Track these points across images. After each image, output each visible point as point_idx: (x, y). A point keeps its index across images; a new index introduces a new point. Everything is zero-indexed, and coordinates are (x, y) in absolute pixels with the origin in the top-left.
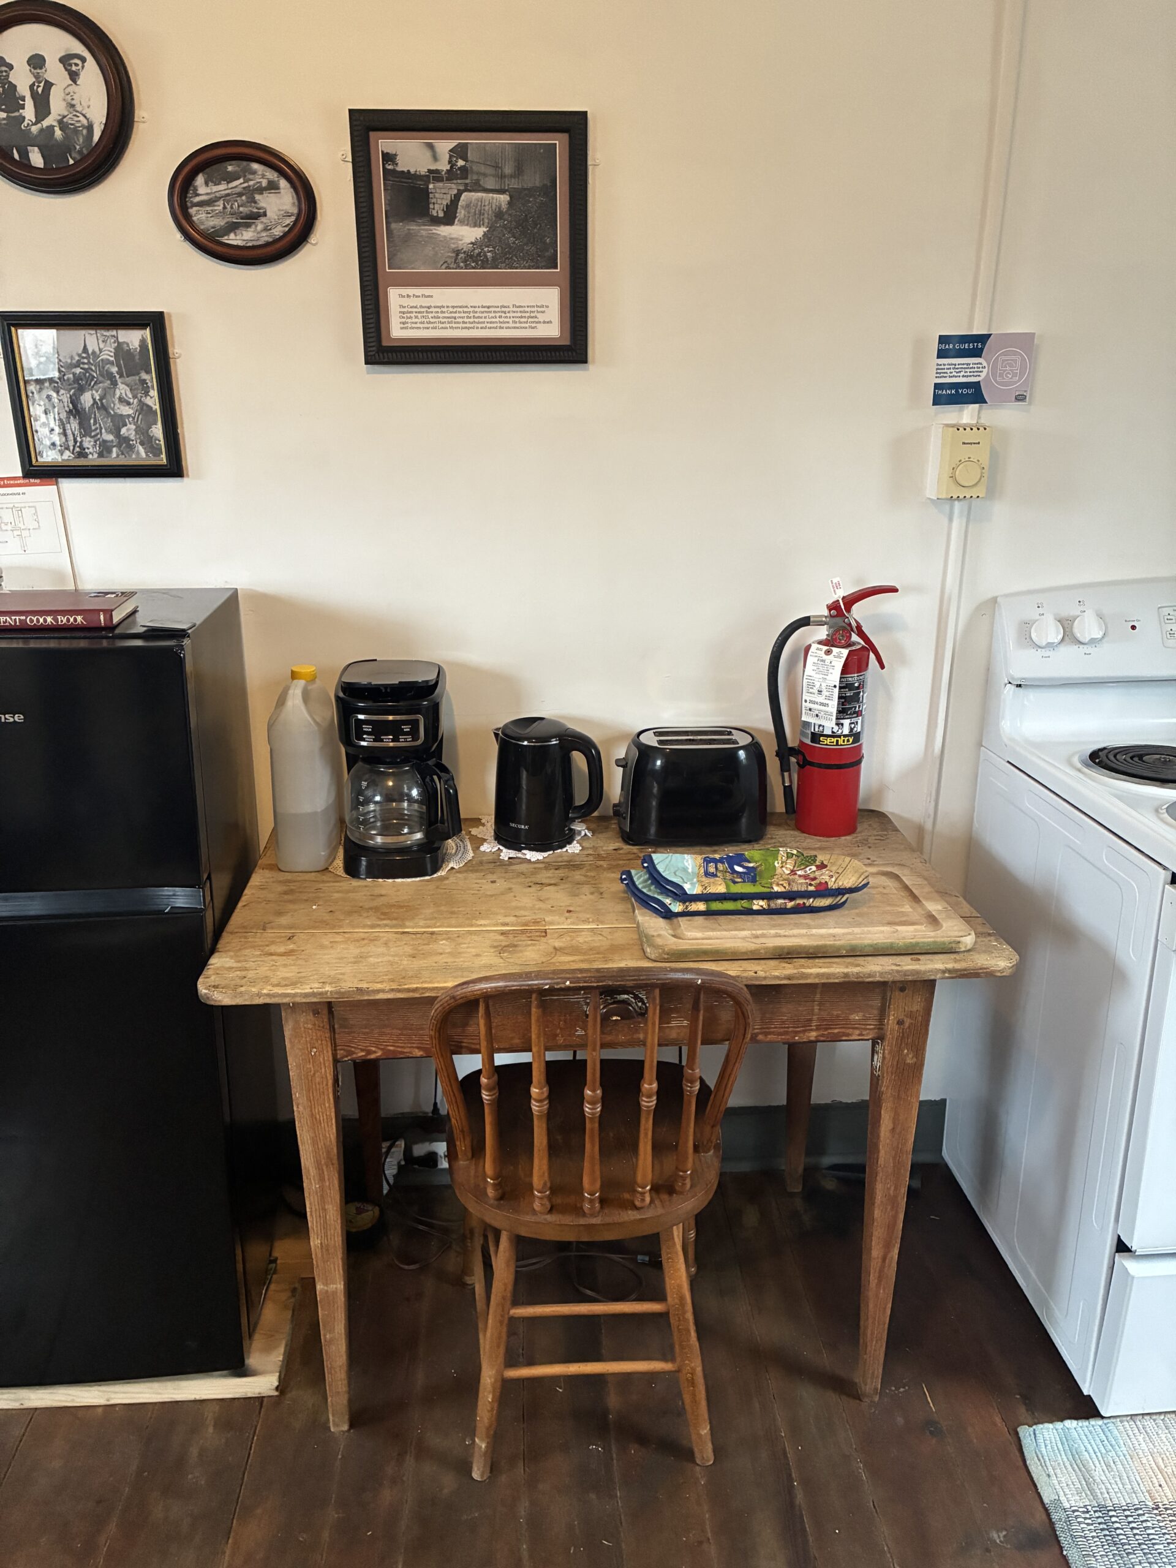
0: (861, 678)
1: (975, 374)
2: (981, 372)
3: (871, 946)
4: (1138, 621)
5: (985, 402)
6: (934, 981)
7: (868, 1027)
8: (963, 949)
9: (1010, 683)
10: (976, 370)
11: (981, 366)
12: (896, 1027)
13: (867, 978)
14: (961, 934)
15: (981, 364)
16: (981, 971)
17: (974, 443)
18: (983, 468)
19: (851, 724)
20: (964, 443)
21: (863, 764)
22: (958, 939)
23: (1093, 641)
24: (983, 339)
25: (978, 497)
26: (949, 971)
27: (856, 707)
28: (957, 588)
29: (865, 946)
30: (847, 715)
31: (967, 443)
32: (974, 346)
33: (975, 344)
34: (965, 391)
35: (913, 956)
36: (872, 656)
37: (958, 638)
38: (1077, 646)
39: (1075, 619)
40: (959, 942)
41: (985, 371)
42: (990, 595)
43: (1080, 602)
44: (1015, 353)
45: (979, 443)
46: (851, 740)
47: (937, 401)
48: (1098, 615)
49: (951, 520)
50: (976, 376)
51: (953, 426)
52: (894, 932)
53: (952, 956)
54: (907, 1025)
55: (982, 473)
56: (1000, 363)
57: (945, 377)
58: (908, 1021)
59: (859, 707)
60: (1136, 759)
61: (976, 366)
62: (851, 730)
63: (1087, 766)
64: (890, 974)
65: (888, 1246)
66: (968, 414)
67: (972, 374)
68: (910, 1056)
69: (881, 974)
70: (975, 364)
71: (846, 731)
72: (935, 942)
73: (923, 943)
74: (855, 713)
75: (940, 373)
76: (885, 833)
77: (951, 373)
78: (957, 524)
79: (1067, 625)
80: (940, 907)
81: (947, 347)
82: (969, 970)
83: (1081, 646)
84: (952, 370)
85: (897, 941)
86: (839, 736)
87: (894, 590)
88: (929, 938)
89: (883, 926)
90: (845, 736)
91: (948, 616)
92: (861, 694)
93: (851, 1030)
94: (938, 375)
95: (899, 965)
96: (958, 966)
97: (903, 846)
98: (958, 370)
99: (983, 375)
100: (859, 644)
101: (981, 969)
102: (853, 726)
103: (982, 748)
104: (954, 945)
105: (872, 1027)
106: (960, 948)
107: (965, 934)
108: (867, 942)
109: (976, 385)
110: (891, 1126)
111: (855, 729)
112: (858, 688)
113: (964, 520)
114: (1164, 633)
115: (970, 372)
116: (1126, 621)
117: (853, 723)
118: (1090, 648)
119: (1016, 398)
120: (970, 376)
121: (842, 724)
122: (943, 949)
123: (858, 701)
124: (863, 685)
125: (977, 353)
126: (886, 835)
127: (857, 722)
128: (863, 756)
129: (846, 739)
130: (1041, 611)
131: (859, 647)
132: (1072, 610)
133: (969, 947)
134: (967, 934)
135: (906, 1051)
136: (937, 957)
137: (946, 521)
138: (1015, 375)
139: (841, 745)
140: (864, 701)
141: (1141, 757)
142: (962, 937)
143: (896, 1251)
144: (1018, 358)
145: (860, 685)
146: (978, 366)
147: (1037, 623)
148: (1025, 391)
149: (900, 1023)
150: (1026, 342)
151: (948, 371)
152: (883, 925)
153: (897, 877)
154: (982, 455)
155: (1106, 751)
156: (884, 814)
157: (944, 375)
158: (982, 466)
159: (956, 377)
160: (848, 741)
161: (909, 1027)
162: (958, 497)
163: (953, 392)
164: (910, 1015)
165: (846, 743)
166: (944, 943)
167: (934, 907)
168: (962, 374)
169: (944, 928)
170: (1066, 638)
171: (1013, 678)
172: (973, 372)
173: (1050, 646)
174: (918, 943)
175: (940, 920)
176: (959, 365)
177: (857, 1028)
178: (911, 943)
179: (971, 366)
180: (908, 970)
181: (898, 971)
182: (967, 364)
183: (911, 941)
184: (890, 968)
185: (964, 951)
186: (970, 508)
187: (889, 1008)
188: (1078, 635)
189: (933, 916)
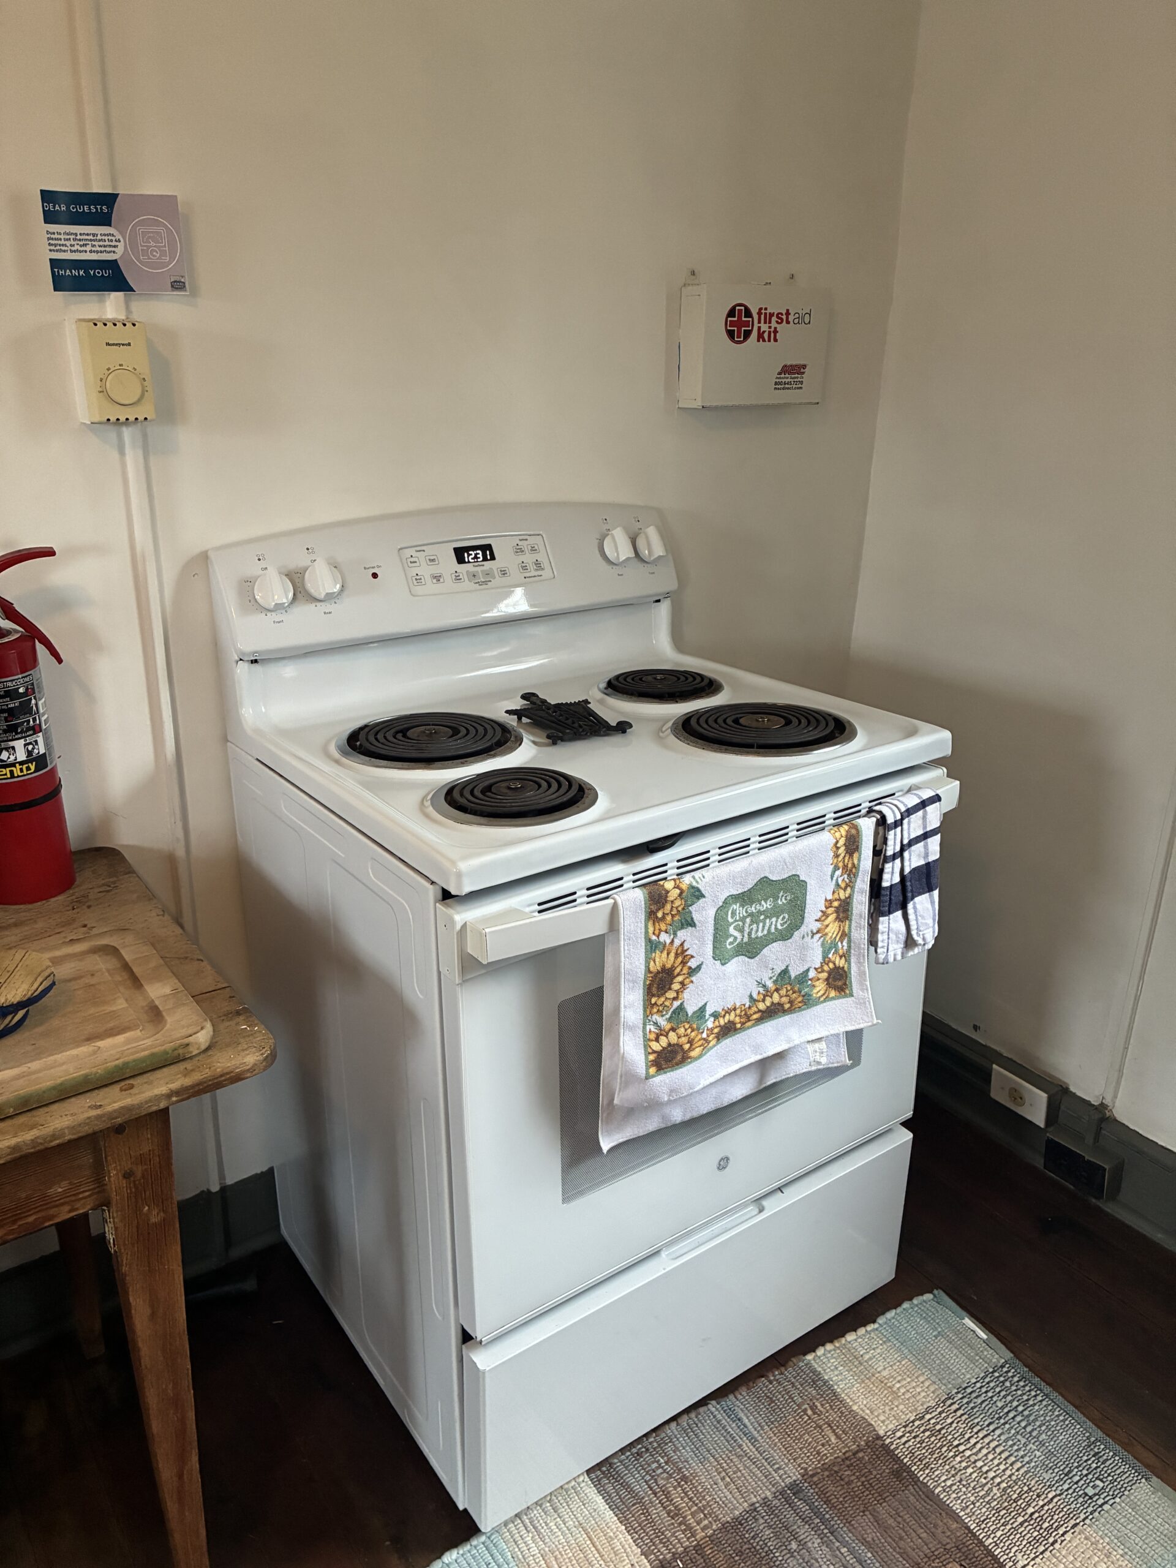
0: (27, 679)
1: (108, 249)
2: (115, 246)
3: (54, 1088)
4: (379, 567)
5: (132, 290)
6: (166, 1111)
7: (81, 1196)
8: (195, 1052)
9: (241, 660)
10: (107, 243)
11: (114, 238)
12: (124, 1183)
13: (51, 1141)
14: (190, 1032)
15: (113, 235)
16: (223, 1078)
17: (123, 345)
18: (144, 379)
19: (25, 745)
20: (108, 344)
21: (64, 793)
22: (186, 1041)
23: (330, 597)
24: (109, 199)
25: (146, 419)
26: (177, 1093)
27: (29, 721)
28: (150, 541)
29: (44, 1092)
30: (17, 733)
31: (113, 345)
32: (97, 209)
33: (99, 207)
34: (99, 273)
35: (123, 1084)
36: (40, 648)
37: (168, 609)
38: (314, 605)
39: (305, 571)
40: (188, 1045)
41: (121, 245)
42: (197, 550)
43: (308, 549)
44: (157, 223)
45: (129, 344)
46: (33, 767)
47: (59, 284)
48: (329, 564)
49: (122, 452)
50: (110, 252)
51: (89, 320)
52: (95, 1053)
53: (182, 1066)
54: (139, 1174)
55: (143, 387)
56: (139, 239)
57: (64, 251)
58: (139, 1171)
59: (34, 720)
60: (399, 736)
61: (106, 238)
62: (30, 753)
63: (344, 753)
64: (88, 1124)
65: (181, 1458)
66: (112, 305)
67: (103, 249)
68: (155, 1212)
69: (71, 1128)
70: (105, 235)
71: (21, 756)
72: (153, 1055)
73: (134, 1061)
74: (28, 729)
75: (56, 245)
76: (115, 879)
77: (71, 246)
78: (133, 459)
79: (296, 579)
80: (167, 990)
81: (57, 208)
82: (205, 1082)
83: (318, 604)
84: (72, 242)
85: (94, 1070)
86: (13, 765)
87: (49, 553)
88: (144, 1050)
89: (78, 1046)
90: (22, 763)
91: (146, 578)
92: (33, 701)
93: (56, 1209)
94: (52, 248)
95: (100, 1106)
96: (187, 1081)
97: (135, 896)
98: (81, 243)
99: (120, 250)
100: (16, 631)
101: (221, 1076)
102: (30, 747)
103: (229, 744)
104: (181, 1051)
105: (87, 1194)
106: (191, 1052)
107: (195, 1030)
108: (49, 1084)
109: (113, 265)
110: (148, 1311)
111: (36, 751)
112: (26, 694)
113: (140, 452)
114: (410, 580)
115: (100, 246)
116: (365, 568)
117: (30, 743)
118: (328, 605)
119: (172, 286)
120: (101, 252)
121: (13, 748)
122: (166, 1060)
123: (29, 711)
124: (33, 689)
125: (105, 220)
126: (114, 883)
127: (36, 742)
128: (60, 785)
129: (24, 767)
130: (263, 564)
131: (17, 636)
132: (300, 560)
133: (203, 1047)
134: (200, 1028)
135: (147, 1208)
136: (159, 1074)
137: (115, 455)
138: (163, 253)
139: (18, 776)
140: (41, 711)
141: (404, 732)
142: (191, 1036)
143: (195, 1458)
144: (160, 229)
145: (27, 689)
146: (110, 238)
147: (259, 579)
148: (182, 277)
149: (127, 1175)
150: (166, 205)
151: (68, 243)
152: (77, 1043)
153: (114, 951)
154: (137, 358)
155: (367, 730)
156: (114, 849)
157: (63, 248)
158: (142, 377)
159: (80, 251)
160: (28, 769)
161: (143, 1176)
162: (118, 419)
163: (81, 273)
164: (141, 1159)
165: (25, 773)
166: (166, 1052)
167: (158, 991)
168: (88, 248)
169: (168, 1026)
170: (299, 595)
171: (244, 654)
172: (105, 246)
173: (279, 607)
174: (128, 1063)
175: (164, 1014)
176: (80, 234)
177: (63, 1204)
178: (116, 1066)
179: (99, 237)
180: (115, 1111)
181: (98, 1117)
182: (94, 235)
183: (117, 1062)
184: (86, 1115)
185: (199, 1054)
186: (145, 436)
187: (106, 1161)
188: (312, 591)
189: (156, 1007)
